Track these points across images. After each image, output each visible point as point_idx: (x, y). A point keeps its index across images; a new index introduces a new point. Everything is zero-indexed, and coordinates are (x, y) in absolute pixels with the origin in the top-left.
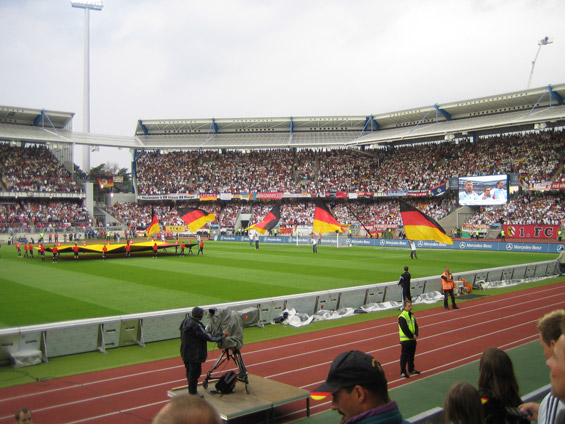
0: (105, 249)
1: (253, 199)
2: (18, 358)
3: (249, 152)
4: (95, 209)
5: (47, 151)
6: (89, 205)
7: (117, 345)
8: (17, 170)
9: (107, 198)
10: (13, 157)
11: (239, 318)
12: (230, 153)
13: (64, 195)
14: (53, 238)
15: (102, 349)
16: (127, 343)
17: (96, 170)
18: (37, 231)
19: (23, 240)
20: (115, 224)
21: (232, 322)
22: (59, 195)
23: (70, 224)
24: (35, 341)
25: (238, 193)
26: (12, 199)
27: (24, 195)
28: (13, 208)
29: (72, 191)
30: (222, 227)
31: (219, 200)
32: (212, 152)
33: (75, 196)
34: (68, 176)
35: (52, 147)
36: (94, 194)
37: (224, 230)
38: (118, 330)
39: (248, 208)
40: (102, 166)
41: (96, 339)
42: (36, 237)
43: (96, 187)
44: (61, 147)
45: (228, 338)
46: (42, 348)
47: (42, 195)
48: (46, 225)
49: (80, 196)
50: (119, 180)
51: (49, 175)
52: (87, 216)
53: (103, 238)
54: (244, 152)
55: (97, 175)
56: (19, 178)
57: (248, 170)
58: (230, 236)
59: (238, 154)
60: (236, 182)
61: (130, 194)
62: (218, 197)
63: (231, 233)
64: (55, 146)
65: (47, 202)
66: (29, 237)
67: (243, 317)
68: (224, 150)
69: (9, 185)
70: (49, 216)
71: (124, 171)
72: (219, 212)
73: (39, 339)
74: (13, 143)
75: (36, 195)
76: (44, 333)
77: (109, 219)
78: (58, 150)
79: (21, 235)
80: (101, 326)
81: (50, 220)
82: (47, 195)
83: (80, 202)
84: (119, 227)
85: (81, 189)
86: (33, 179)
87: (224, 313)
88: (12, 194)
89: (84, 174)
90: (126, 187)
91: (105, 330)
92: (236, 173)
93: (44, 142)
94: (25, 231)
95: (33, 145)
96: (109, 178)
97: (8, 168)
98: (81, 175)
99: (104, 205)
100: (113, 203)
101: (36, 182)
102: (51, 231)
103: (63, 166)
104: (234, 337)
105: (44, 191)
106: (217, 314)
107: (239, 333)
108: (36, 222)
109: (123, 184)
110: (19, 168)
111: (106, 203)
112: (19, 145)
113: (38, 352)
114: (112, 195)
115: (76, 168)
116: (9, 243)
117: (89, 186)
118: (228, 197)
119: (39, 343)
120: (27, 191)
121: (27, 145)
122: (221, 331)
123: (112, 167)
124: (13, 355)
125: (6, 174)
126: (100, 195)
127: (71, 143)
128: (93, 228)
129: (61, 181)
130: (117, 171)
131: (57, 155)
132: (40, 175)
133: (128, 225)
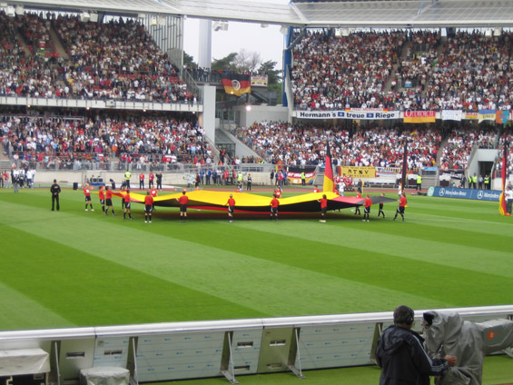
0: (231, 201)
1: (502, 121)
2: (93, 378)
3: (498, 33)
4: (219, 132)
5: (140, 29)
6: (209, 125)
7: (253, 370)
8: (89, 63)
9: (239, 113)
10: (84, 39)
11: (476, 335)
12: (462, 35)
13: (167, 107)
14: (146, 180)
15: (228, 375)
16: (271, 368)
17: (221, 63)
18: (120, 168)
19: (97, 182)
20: (251, 160)
21: (465, 341)
22: (157, 107)
23: (174, 157)
24: (119, 352)
25: (476, 110)
26: (81, 112)
27: (100, 105)
28: (81, 127)
29: (181, 99)
30: (442, 172)
31: (439, 121)
32: (428, 34)
33: (184, 108)
34: (173, 74)
35: (149, 23)
36: (217, 106)
37: (446, 177)
38: (257, 343)
39: (492, 139)
40: (232, 57)
41: (219, 357)
42: (119, 178)
43: (221, 93)
44: (163, 22)
45: (455, 369)
46: (130, 366)
47: (129, 106)
48: (135, 157)
49: (194, 109)
50: (261, 82)
51: (142, 71)
52: (204, 144)
53: (230, 183)
54: (488, 33)
55: (224, 72)
56: (94, 76)
57: (496, 68)
58: (457, 189)
59: (477, 36)
60: (473, 89)
61: (279, 107)
62: (438, 116)
63: (457, 183)
64: (153, 21)
65: (138, 117)
66: (107, 177)
67: (485, 333)
68: (450, 30)
69: (77, 87)
70: (140, 143)
71: (269, 65)
72: (438, 145)
73: (125, 349)
74: (84, 16)
75: (120, 105)
76: (134, 340)
77: (242, 151)
78: (158, 28)
79: (94, 173)
80: (229, 334)
81: (143, 150)
82: (139, 106)
83: (192, 119)
84: (258, 165)
85: (195, 96)
86: (116, 78)
87: (451, 322)
88: (82, 103)
89: (201, 70)
90: (272, 95)
91: (235, 342)
92: (473, 73)
93: (135, 14)
94: (101, 167)
95: (117, 19)
96: (244, 78)
97: (75, 59)
98: (195, 72)
99: (234, 126)
100: (249, 123)
101: (119, 84)
102: (144, 168)
103: (165, 56)
104: (465, 368)
105: (133, 99)
106: (436, 323)
107: (475, 363)
108: (118, 152)
109: (269, 90)
110: (93, 57)
111: (238, 123)
112: (94, 18)
113: (124, 371)
114: (249, 108)
115: (188, 59)
116: (75, 186)
117: (209, 92)
118: (458, 116)
119: (125, 356)
120: (105, 98)
121: (107, 19)
122: (443, 354)
123: (249, 59)
124: (84, 372)
125: (72, 68)
126: (228, 107)
127: (179, 16)
128: (215, 166)
129: (162, 81)
130: (258, 67)
131: (156, 36)
132: (128, 72)
133: (275, 162)
